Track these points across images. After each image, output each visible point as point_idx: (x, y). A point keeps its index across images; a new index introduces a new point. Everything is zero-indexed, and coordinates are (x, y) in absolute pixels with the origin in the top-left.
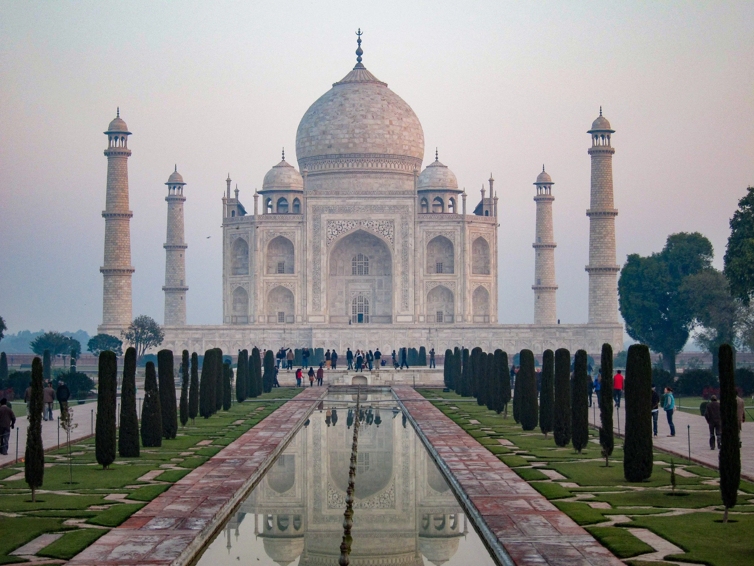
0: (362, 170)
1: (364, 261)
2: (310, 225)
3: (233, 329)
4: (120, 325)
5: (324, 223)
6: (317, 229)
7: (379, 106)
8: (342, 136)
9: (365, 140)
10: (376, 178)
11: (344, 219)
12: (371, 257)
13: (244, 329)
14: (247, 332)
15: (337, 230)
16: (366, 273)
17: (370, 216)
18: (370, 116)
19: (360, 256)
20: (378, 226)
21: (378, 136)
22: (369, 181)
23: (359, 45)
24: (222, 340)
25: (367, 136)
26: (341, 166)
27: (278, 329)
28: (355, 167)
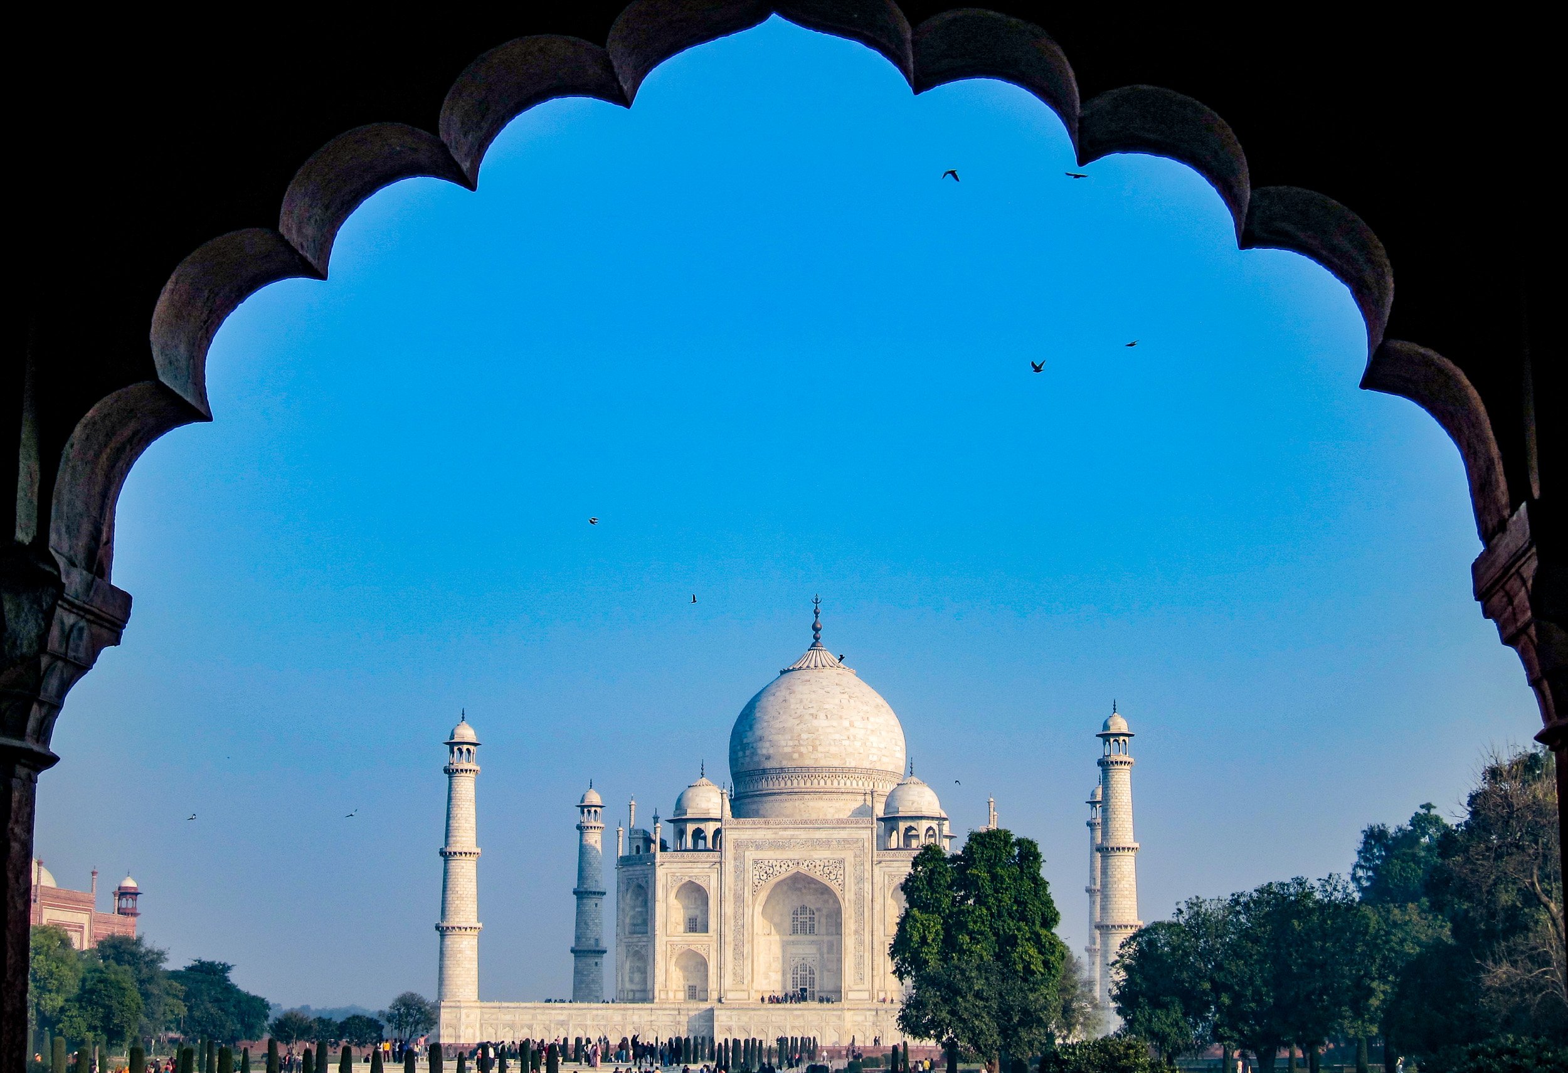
0: (811, 790)
1: (808, 916)
2: (729, 866)
3: (609, 1009)
4: (459, 1001)
5: (749, 864)
6: (740, 871)
7: (837, 701)
8: (783, 743)
9: (815, 748)
10: (830, 800)
11: (775, 857)
12: (818, 910)
13: (624, 1009)
14: (630, 1012)
15: (766, 873)
16: (812, 930)
17: (812, 853)
18: (822, 715)
19: (804, 908)
20: (822, 867)
21: (832, 743)
22: (821, 804)
23: (817, 617)
24: (595, 1023)
25: (818, 743)
26: (783, 785)
27: (670, 1009)
28: (802, 784)
